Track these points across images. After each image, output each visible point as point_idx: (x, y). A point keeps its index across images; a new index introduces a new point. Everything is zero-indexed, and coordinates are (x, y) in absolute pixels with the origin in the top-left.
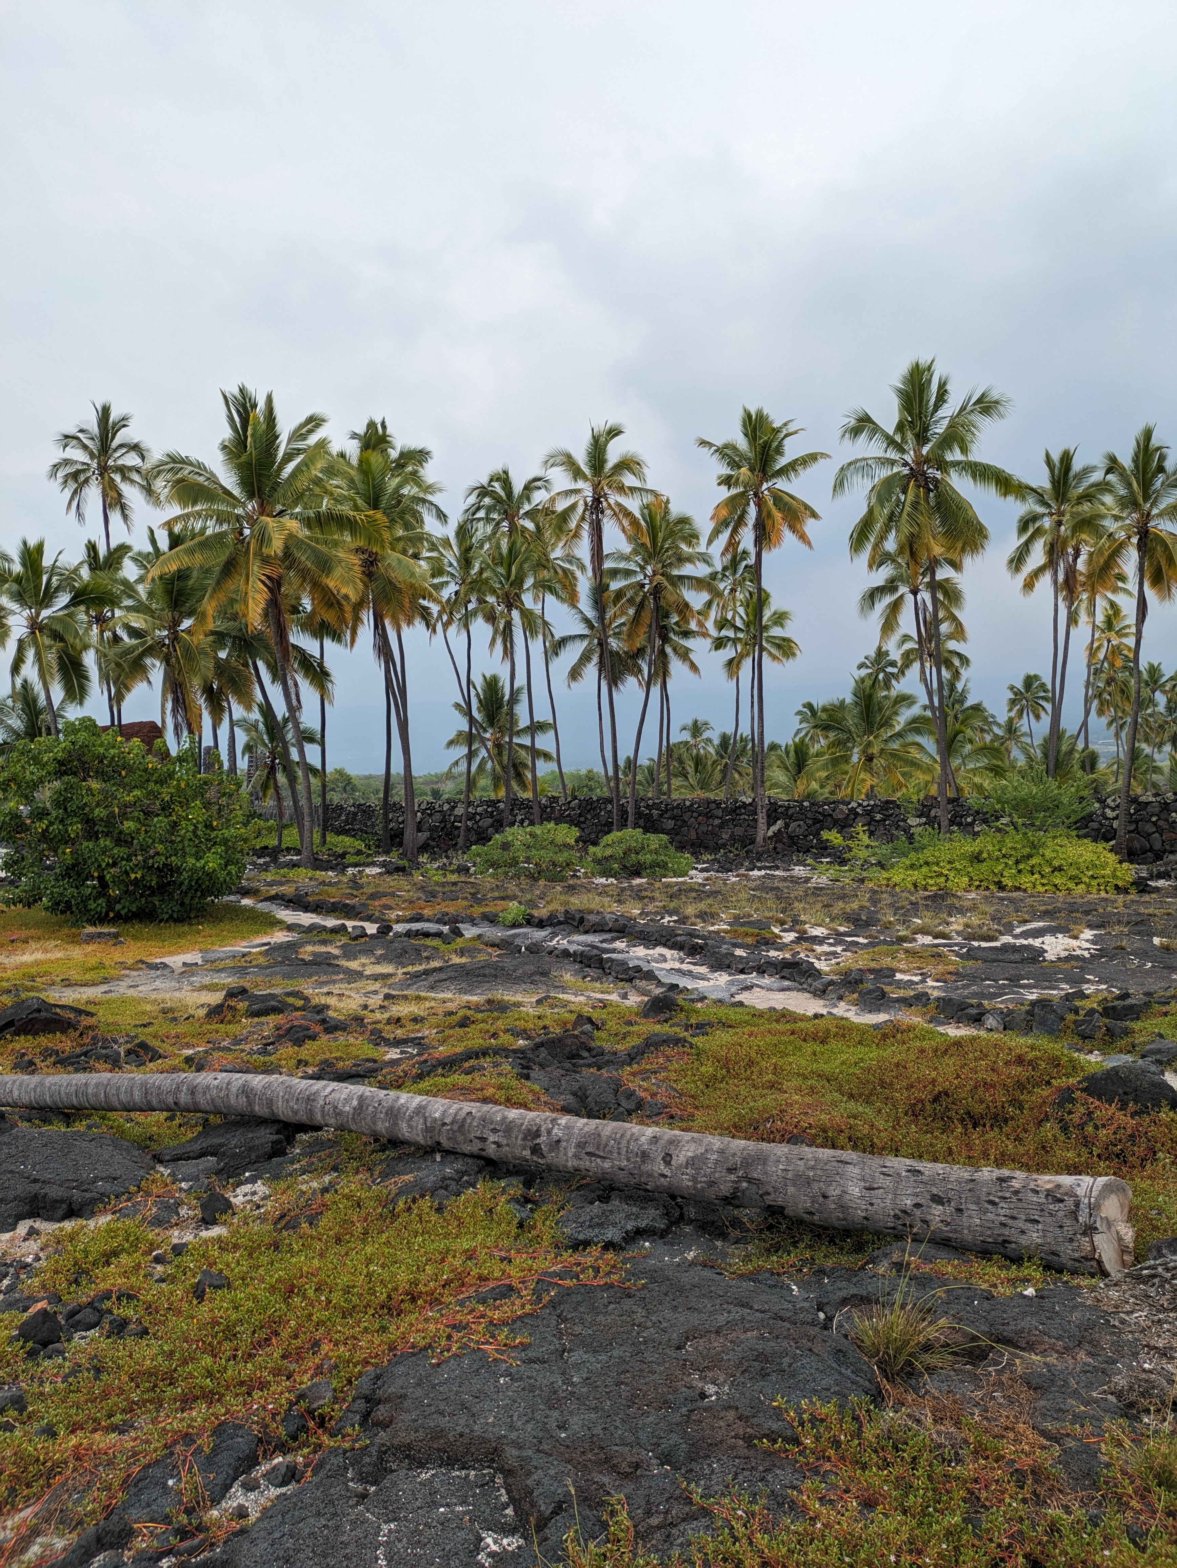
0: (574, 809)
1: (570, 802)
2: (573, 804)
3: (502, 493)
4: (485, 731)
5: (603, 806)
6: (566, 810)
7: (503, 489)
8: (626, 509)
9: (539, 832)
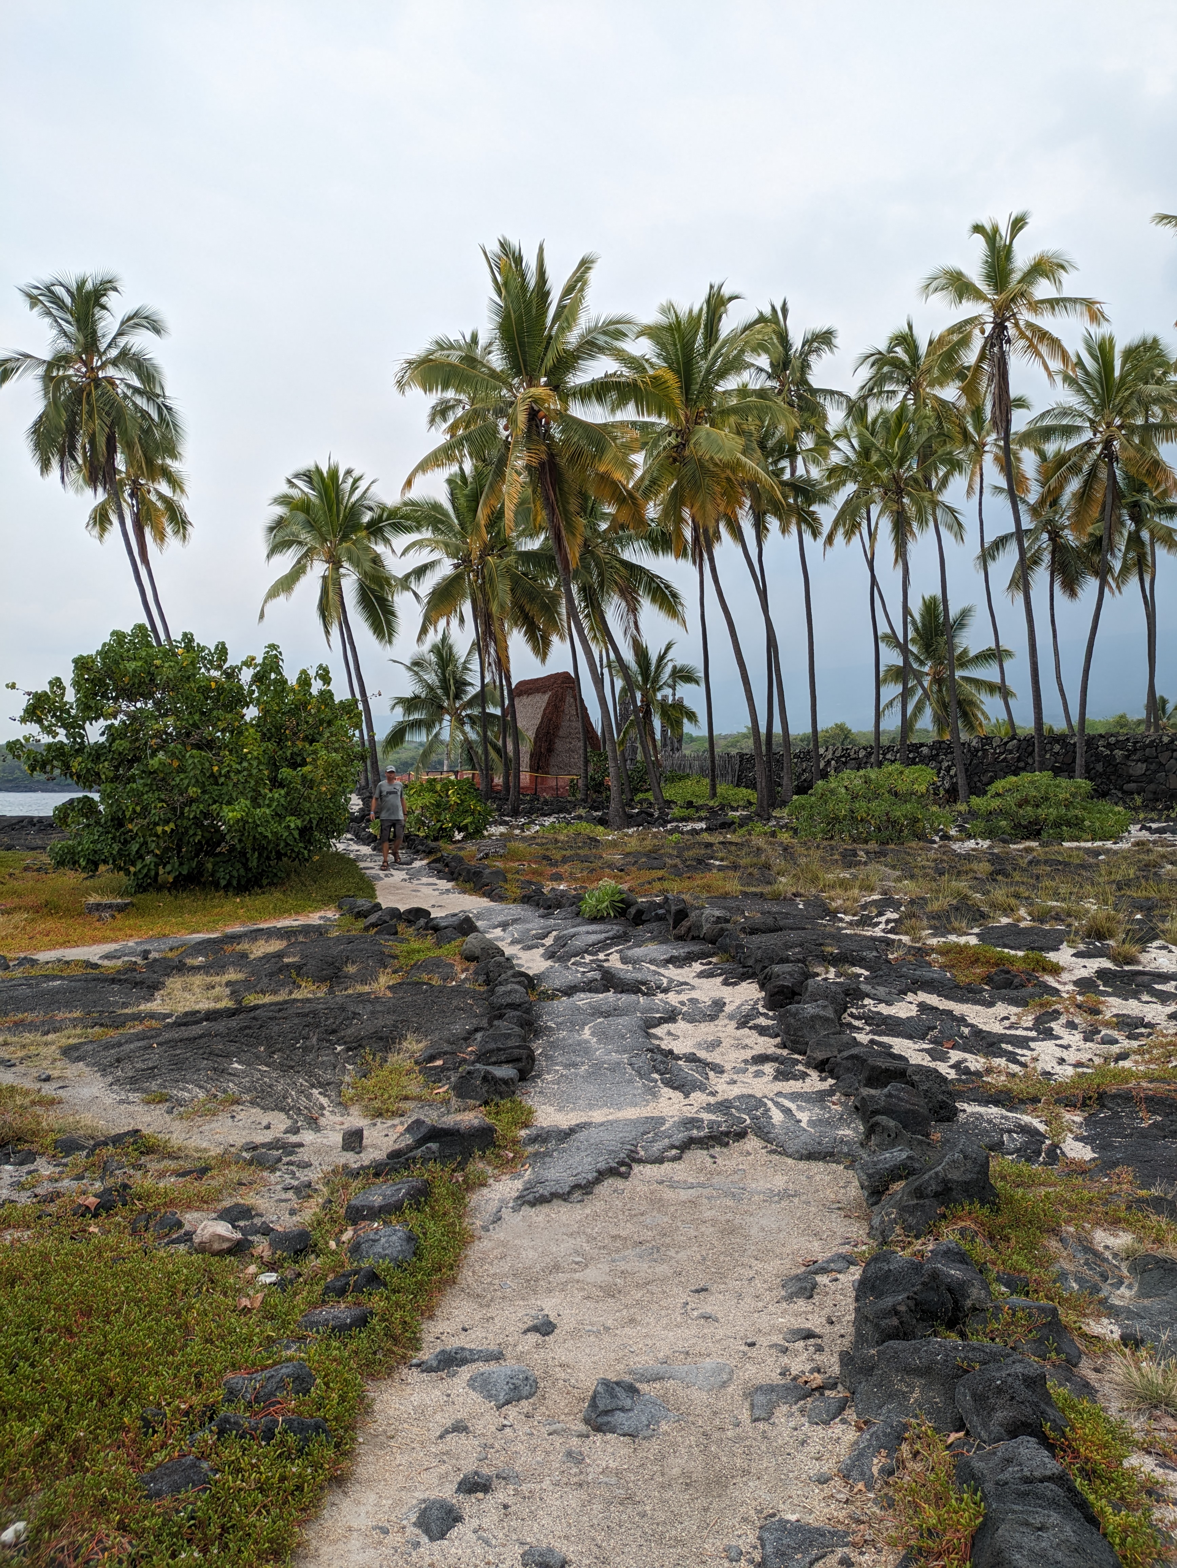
0: (1011, 752)
1: (1006, 743)
2: (1010, 746)
3: (905, 358)
4: (922, 663)
5: (1048, 747)
6: (1001, 753)
7: (906, 351)
8: (1040, 329)
9: (873, 776)
